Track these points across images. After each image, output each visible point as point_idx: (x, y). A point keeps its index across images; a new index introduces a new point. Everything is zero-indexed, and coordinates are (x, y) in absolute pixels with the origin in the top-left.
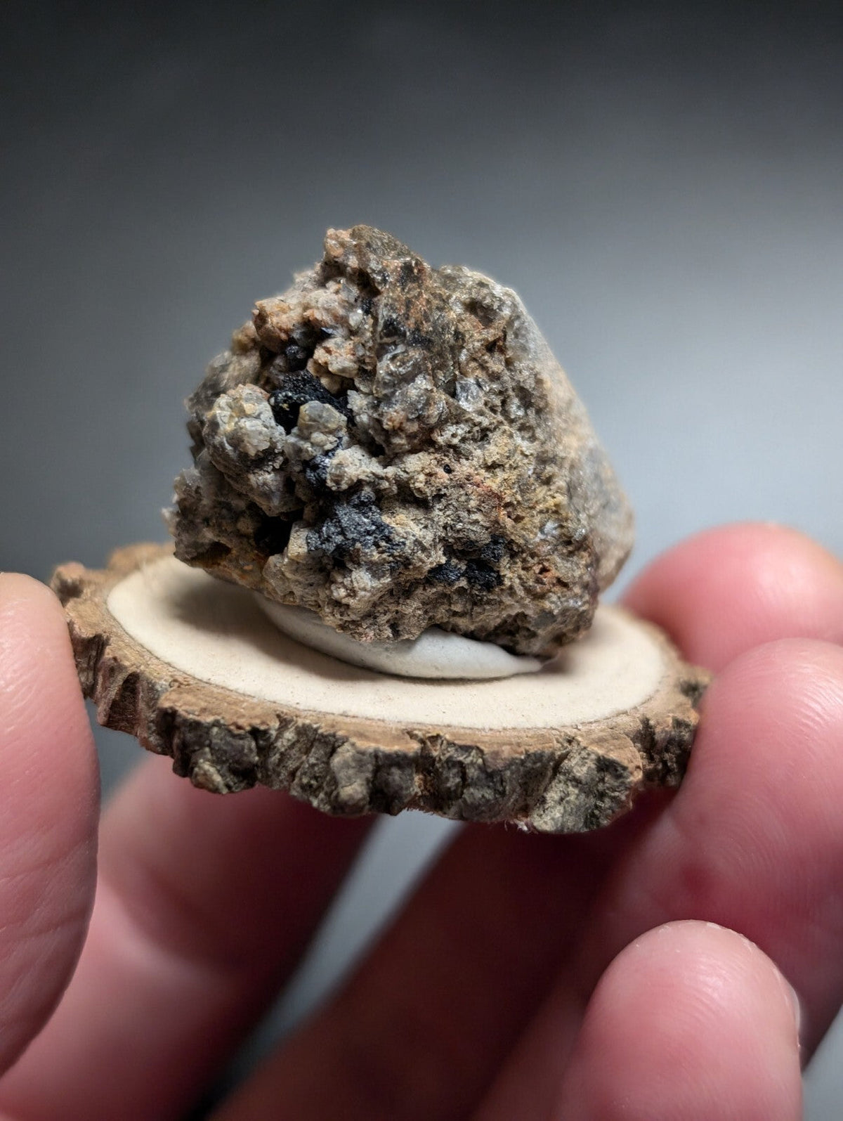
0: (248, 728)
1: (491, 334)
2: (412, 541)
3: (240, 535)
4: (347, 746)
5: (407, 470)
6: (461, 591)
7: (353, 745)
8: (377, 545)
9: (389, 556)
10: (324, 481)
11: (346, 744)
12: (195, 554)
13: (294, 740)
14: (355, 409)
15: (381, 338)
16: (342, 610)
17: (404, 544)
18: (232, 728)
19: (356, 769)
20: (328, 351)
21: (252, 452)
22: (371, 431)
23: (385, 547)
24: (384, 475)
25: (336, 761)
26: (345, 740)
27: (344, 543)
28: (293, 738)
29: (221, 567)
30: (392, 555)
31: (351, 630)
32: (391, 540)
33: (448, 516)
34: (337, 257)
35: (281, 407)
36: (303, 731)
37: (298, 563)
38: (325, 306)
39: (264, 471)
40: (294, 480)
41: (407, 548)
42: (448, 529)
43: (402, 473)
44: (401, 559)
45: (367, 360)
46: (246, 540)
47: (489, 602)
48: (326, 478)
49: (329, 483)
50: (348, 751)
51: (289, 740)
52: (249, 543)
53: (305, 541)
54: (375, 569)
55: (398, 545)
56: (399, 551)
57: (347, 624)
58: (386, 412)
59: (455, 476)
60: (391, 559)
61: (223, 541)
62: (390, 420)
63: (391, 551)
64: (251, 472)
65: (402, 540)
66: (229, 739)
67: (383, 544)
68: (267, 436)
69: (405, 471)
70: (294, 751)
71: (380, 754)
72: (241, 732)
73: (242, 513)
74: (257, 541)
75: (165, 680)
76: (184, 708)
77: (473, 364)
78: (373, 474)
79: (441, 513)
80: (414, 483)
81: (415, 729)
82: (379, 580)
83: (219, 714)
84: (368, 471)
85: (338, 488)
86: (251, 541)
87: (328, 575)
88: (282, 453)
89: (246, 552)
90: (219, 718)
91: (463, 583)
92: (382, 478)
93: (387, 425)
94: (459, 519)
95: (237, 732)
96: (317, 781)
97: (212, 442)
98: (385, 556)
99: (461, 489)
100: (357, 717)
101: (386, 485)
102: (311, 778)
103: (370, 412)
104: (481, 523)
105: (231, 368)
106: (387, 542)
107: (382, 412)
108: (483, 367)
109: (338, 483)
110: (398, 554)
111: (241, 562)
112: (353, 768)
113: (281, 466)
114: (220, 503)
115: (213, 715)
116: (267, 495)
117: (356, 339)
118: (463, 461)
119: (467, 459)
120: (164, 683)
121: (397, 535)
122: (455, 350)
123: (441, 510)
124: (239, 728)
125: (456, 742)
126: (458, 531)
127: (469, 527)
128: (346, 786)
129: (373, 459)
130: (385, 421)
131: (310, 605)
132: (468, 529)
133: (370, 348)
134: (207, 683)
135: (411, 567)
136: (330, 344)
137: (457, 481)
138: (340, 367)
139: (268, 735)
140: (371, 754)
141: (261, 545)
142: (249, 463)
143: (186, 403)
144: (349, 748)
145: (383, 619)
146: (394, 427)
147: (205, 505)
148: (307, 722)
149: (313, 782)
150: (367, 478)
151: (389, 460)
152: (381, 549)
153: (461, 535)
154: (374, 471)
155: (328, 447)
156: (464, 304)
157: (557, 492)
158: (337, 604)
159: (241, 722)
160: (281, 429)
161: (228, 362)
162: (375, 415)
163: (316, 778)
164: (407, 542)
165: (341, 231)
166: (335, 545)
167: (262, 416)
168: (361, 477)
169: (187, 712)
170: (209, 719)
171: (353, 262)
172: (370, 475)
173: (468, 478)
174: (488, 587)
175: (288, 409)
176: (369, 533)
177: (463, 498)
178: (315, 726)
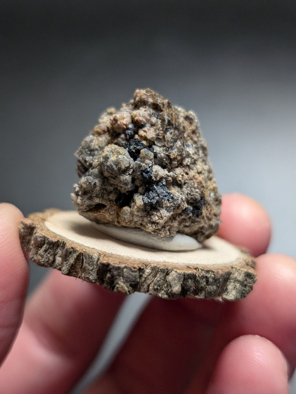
0: (138, 268)
1: (193, 127)
2: (181, 198)
3: (110, 200)
4: (173, 272)
5: (176, 173)
6: (190, 218)
7: (176, 272)
8: (168, 200)
9: (173, 204)
10: (151, 177)
11: (172, 272)
12: (88, 209)
13: (150, 272)
14: (158, 152)
15: (167, 126)
16: (156, 225)
17: (178, 199)
18: (132, 268)
19: (178, 280)
20: (145, 131)
21: (123, 168)
22: (165, 159)
23: (171, 201)
24: (169, 175)
25: (169, 278)
26: (172, 270)
27: (159, 200)
28: (150, 271)
29: (101, 213)
30: (174, 204)
31: (157, 232)
32: (173, 198)
33: (188, 190)
34: (145, 99)
35: (132, 151)
36: (153, 269)
37: (139, 208)
38: (143, 115)
39: (125, 175)
40: (136, 178)
41: (179, 201)
42: (188, 194)
43: (175, 175)
44: (177, 205)
45: (160, 134)
46: (112, 202)
47: (197, 222)
48: (152, 176)
49: (153, 178)
50: (174, 274)
51: (148, 273)
52: (113, 204)
53: (142, 200)
54: (168, 209)
55: (176, 200)
56: (176, 202)
57: (156, 230)
58: (172, 152)
59: (189, 176)
60: (174, 205)
61: (104, 203)
62: (173, 155)
63: (173, 202)
64: (121, 175)
65: (177, 198)
66: (131, 273)
67: (171, 200)
68: (128, 161)
69: (175, 174)
70: (150, 277)
71: (186, 274)
72: (136, 270)
73: (111, 192)
74: (116, 202)
75: (96, 254)
76: (113, 262)
77: (189, 138)
78: (166, 174)
79: (186, 189)
80: (178, 178)
81: (190, 266)
82: (170, 213)
83: (126, 264)
84: (165, 173)
85: (156, 179)
86: (114, 202)
87: (148, 212)
88: (132, 168)
89: (112, 206)
90: (126, 265)
91: (191, 215)
92: (169, 176)
93: (172, 157)
94: (192, 191)
95: (133, 270)
96: (160, 287)
97: (106, 165)
98: (171, 204)
99: (191, 181)
100: (169, 263)
101: (170, 178)
102: (158, 286)
103: (165, 152)
104: (198, 192)
105: (94, 141)
106: (172, 199)
107: (170, 152)
108: (192, 139)
109: (156, 177)
110: (176, 203)
111: (110, 211)
112: (177, 280)
113: (132, 173)
114: (103, 188)
115: (123, 264)
116: (126, 184)
117: (155, 127)
118: (191, 171)
119: (192, 170)
120: (96, 255)
121: (175, 196)
122: (184, 132)
123: (185, 188)
124: (134, 268)
125: (204, 269)
126: (192, 195)
127: (195, 194)
128: (175, 287)
129: (165, 169)
130: (171, 155)
131: (138, 225)
132: (195, 195)
133: (161, 130)
134: (111, 254)
135: (180, 208)
136: (145, 129)
137: (190, 178)
138: (152, 137)
139: (144, 271)
140: (183, 274)
141: (118, 204)
142: (121, 172)
143: (76, 155)
144: (174, 273)
145: (167, 228)
146: (175, 157)
147: (97, 190)
148: (155, 265)
149: (159, 288)
150: (165, 176)
151: (169, 170)
152: (170, 202)
153: (193, 197)
154: (167, 174)
155: (150, 165)
156: (184, 117)
157: (213, 183)
158: (153, 223)
159: (135, 266)
160: (132, 159)
161: (93, 139)
162: (167, 153)
163: (159, 286)
164: (179, 199)
165: (142, 90)
166: (156, 200)
167: (126, 154)
168: (163, 176)
169: (114, 263)
170: (123, 266)
171: (151, 100)
172: (166, 175)
173: (194, 176)
174: (198, 216)
175: (135, 152)
176: (166, 196)
177: (192, 184)
178: (158, 266)
